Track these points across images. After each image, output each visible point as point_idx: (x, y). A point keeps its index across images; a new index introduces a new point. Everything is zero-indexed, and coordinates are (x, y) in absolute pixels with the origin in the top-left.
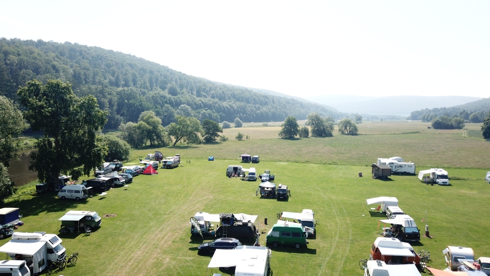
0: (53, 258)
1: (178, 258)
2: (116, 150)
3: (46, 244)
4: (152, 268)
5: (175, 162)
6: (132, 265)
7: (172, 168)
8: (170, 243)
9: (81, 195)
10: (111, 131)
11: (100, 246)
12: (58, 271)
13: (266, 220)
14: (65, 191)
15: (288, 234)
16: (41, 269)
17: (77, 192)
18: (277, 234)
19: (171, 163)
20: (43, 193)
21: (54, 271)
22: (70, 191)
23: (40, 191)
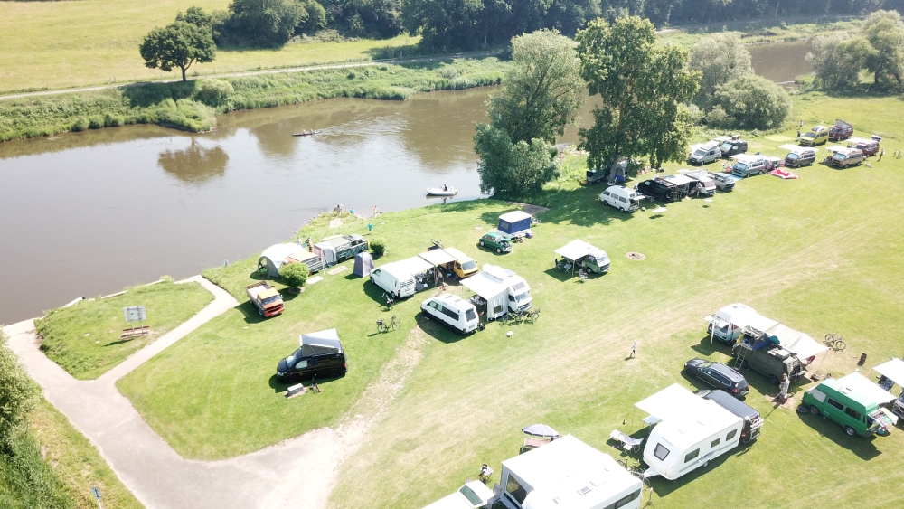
0: (515, 306)
3: (508, 289)
4: (604, 367)
6: (589, 350)
9: (626, 206)
10: (843, 20)
11: (580, 304)
12: (513, 323)
13: (864, 357)
14: (608, 194)
15: (840, 406)
16: (496, 316)
17: (623, 200)
18: (821, 397)
19: (842, 158)
20: (594, 183)
21: (509, 322)
22: (615, 196)
23: (590, 179)
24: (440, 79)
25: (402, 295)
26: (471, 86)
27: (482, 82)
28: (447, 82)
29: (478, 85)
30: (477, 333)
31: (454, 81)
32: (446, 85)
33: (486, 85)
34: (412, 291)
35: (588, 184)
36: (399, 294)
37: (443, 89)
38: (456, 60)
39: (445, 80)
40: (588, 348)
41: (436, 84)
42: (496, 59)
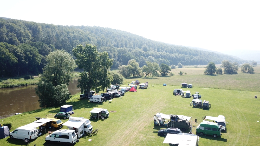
0: (87, 130)
1: (147, 136)
2: (117, 79)
3: (84, 123)
4: (134, 140)
5: (145, 86)
7: (144, 89)
8: (143, 128)
9: (100, 101)
10: (115, 70)
11: (108, 126)
12: (89, 137)
13: (196, 120)
14: (92, 98)
15: (209, 129)
16: (81, 135)
17: (98, 99)
18: (202, 128)
19: (143, 86)
20: (83, 99)
21: (87, 137)
22: (95, 98)
23: (82, 98)
24: (3, 84)
25: (32, 138)
26: (16, 87)
27: (20, 85)
28: (6, 85)
29: (19, 86)
30: (77, 143)
31: (9, 85)
32: (6, 86)
33: (22, 86)
34: (36, 136)
35: (81, 99)
36: (31, 138)
37: (5, 88)
38: (8, 79)
39: (5, 85)
40: (123, 137)
41: (2, 86)
42: (23, 79)
